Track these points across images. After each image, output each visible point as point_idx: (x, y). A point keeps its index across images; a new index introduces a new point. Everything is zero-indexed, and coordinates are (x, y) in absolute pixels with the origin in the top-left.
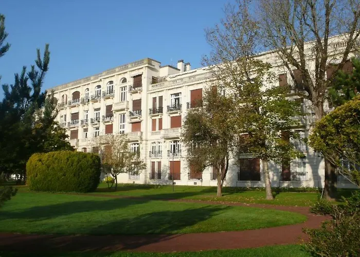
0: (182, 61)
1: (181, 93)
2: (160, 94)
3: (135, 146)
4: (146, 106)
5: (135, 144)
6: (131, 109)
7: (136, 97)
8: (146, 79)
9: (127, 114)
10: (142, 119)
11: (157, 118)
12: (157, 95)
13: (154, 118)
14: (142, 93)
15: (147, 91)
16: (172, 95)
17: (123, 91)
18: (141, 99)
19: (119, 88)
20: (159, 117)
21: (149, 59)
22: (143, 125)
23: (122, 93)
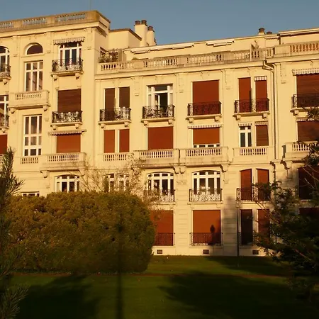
0: (144, 22)
1: (171, 85)
2: (124, 84)
3: (64, 180)
4: (93, 104)
5: (64, 177)
6: (55, 108)
7: (68, 84)
8: (92, 51)
9: (47, 116)
10: (82, 128)
11: (117, 128)
12: (117, 85)
13: (109, 128)
14: (83, 77)
15: (96, 75)
16: (150, 87)
17: (32, 71)
18: (80, 90)
19: (22, 64)
20: (122, 127)
21: (97, 12)
22: (84, 140)
23: (28, 74)
